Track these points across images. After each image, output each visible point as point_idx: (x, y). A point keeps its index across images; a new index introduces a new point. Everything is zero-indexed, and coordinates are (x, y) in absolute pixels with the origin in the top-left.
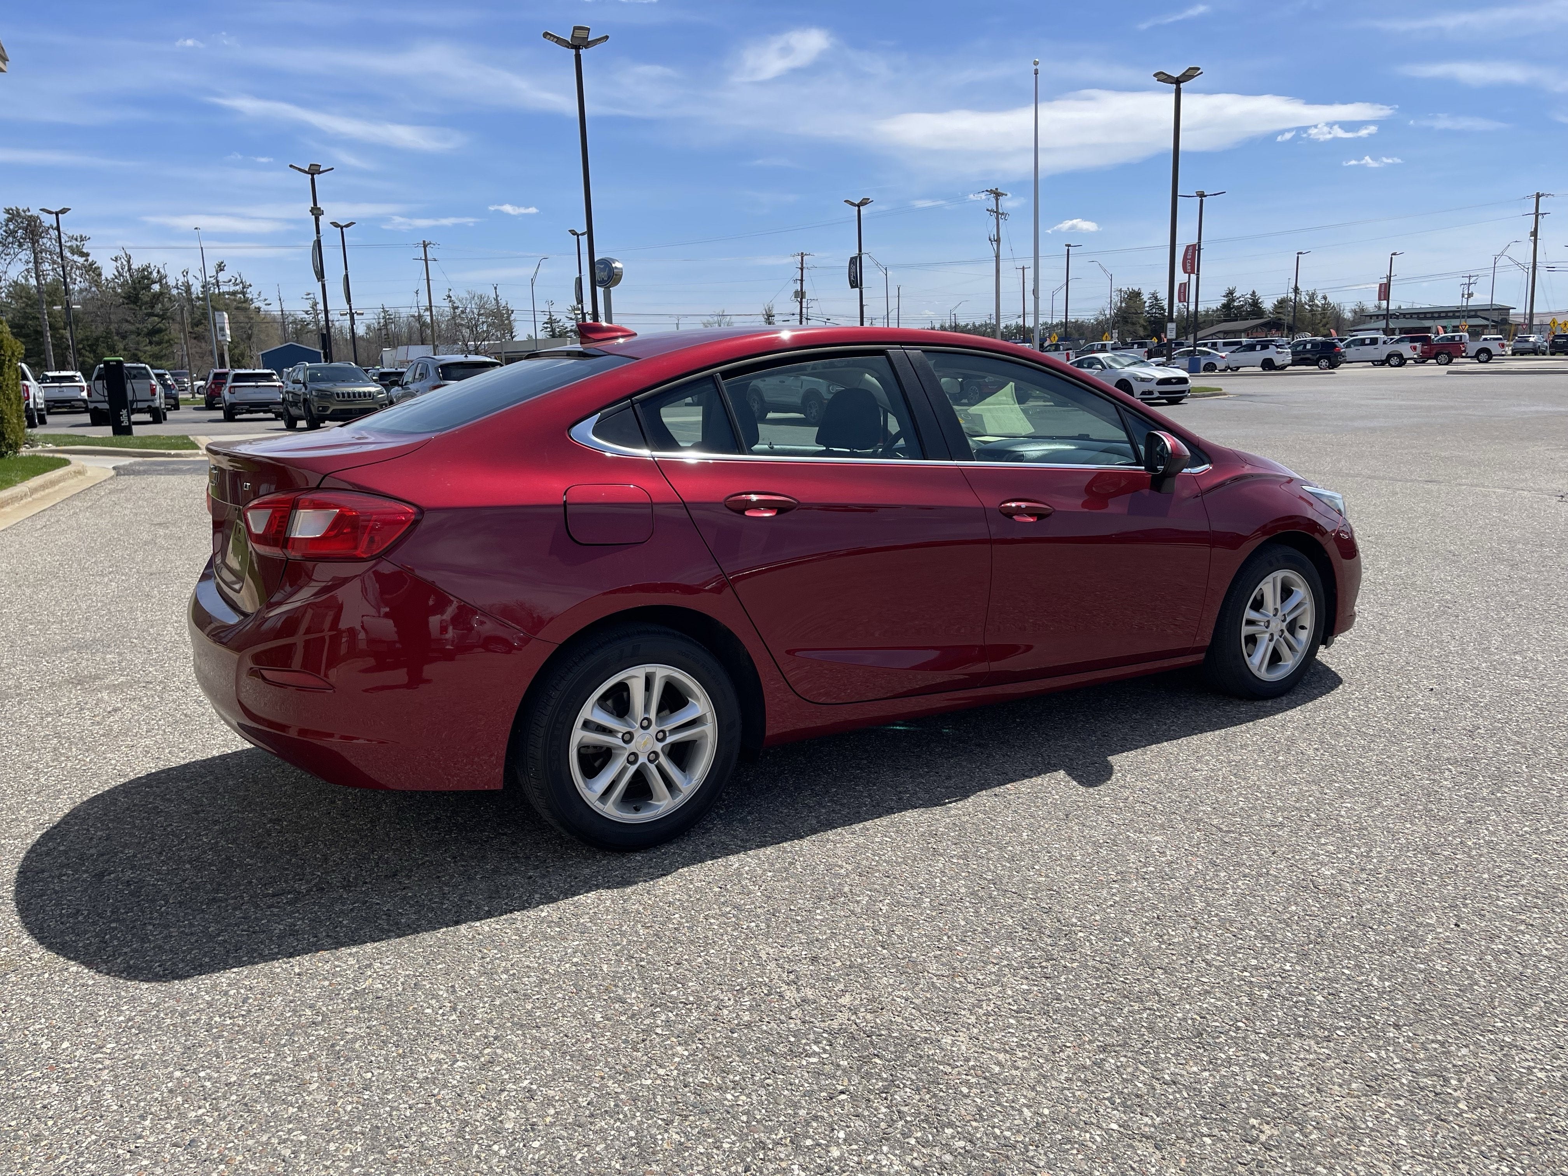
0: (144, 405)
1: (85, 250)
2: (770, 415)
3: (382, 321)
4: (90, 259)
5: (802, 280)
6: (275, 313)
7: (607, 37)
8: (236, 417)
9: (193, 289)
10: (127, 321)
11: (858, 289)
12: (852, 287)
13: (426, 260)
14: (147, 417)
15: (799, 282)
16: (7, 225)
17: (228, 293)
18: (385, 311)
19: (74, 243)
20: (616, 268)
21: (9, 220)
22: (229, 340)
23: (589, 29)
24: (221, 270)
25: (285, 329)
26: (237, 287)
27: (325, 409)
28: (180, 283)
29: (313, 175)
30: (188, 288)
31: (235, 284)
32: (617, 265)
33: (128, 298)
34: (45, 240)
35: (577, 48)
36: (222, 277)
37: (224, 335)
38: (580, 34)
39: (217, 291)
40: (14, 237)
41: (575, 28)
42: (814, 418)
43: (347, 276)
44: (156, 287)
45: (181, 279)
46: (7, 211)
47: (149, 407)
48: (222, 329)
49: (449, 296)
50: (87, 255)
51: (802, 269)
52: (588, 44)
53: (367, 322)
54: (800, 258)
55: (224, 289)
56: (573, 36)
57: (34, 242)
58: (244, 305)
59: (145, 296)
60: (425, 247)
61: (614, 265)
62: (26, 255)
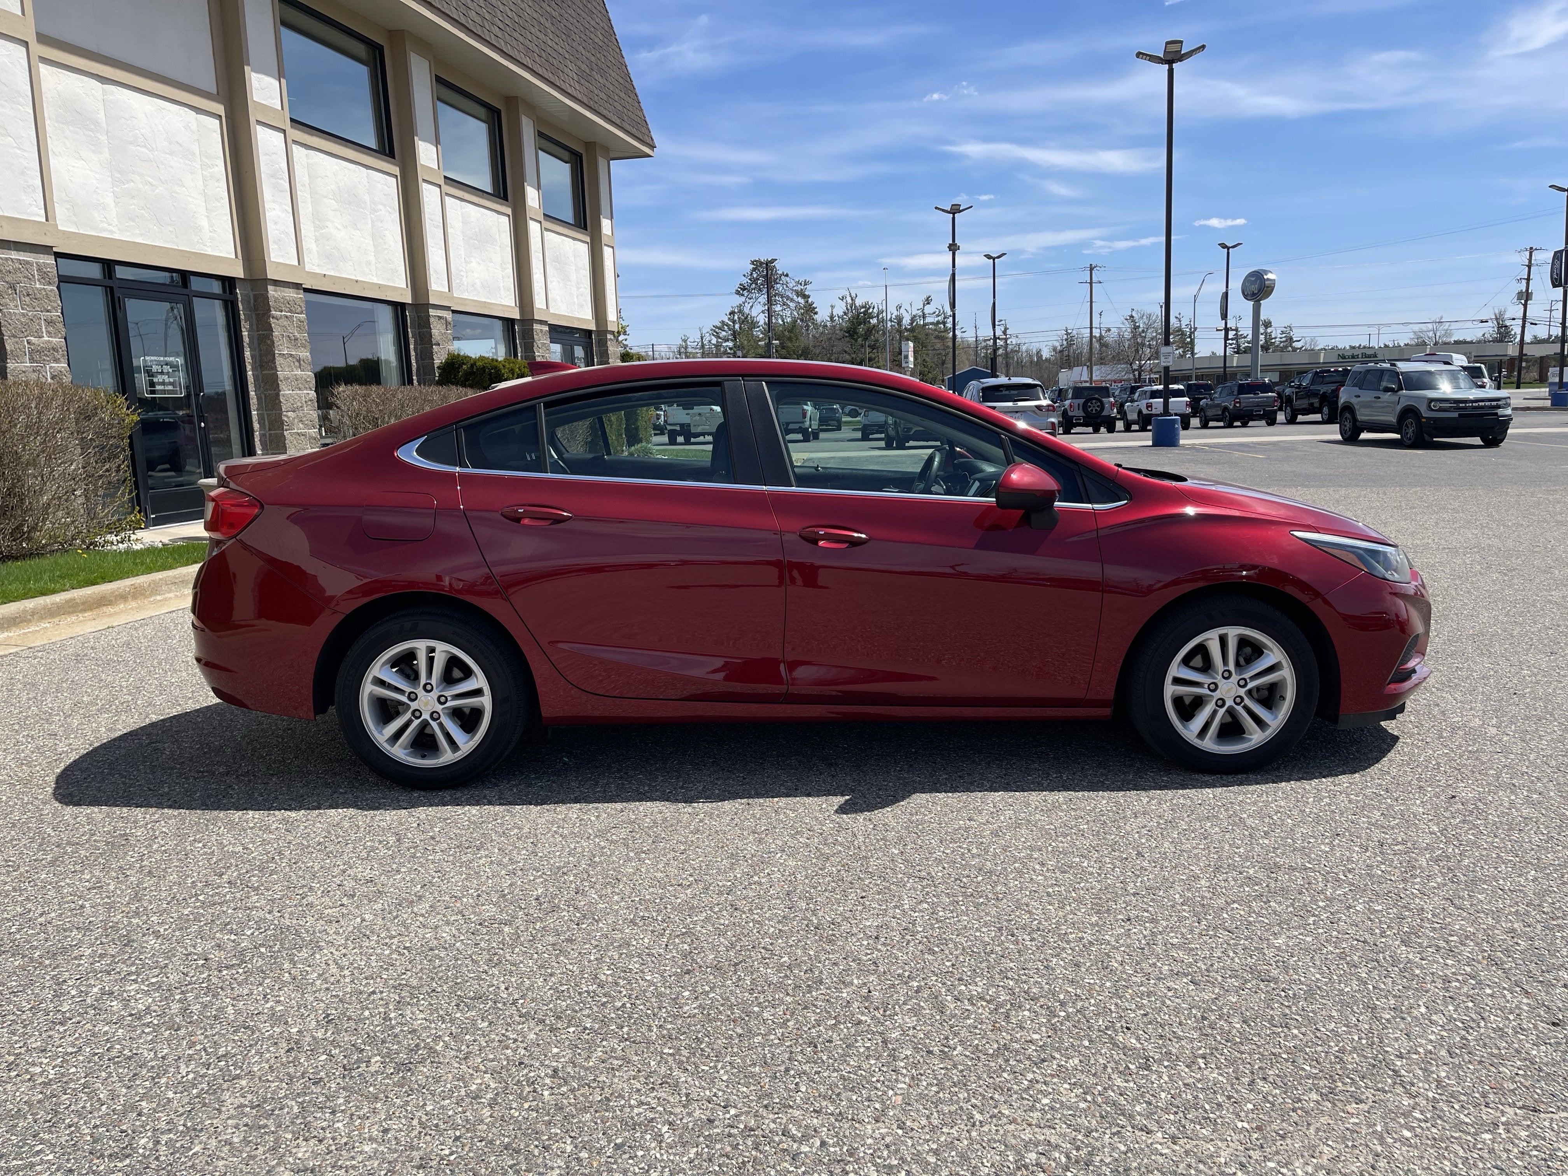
0: (796, 426)
1: (807, 293)
2: (1364, 436)
3: (1065, 343)
4: (810, 300)
5: (1528, 280)
6: (970, 339)
7: (1203, 47)
8: (871, 437)
9: (904, 321)
10: (846, 352)
11: (1561, 289)
12: (1554, 286)
13: (1091, 283)
14: (800, 437)
15: (1524, 282)
16: (752, 274)
17: (932, 324)
18: (1067, 334)
19: (799, 288)
20: (1268, 279)
21: (754, 269)
22: (912, 366)
23: (1181, 42)
24: (928, 303)
25: (976, 354)
26: (940, 318)
27: (909, 429)
28: (893, 317)
29: (954, 214)
30: (900, 320)
31: (938, 316)
32: (1270, 276)
33: (848, 332)
34: (778, 286)
35: (1170, 62)
36: (928, 309)
37: (907, 362)
38: (1173, 48)
39: (922, 323)
40: (756, 284)
41: (1167, 43)
42: (1410, 439)
43: (994, 304)
44: (874, 321)
45: (895, 313)
46: (752, 263)
47: (800, 427)
48: (906, 357)
49: (1132, 316)
50: (809, 297)
51: (1529, 267)
52: (1181, 58)
53: (1050, 343)
54: (1528, 253)
55: (929, 320)
56: (1165, 51)
57: (770, 287)
58: (943, 334)
59: (861, 329)
60: (1091, 269)
61: (1265, 277)
62: (763, 299)
